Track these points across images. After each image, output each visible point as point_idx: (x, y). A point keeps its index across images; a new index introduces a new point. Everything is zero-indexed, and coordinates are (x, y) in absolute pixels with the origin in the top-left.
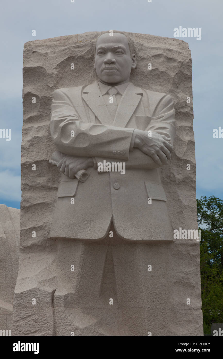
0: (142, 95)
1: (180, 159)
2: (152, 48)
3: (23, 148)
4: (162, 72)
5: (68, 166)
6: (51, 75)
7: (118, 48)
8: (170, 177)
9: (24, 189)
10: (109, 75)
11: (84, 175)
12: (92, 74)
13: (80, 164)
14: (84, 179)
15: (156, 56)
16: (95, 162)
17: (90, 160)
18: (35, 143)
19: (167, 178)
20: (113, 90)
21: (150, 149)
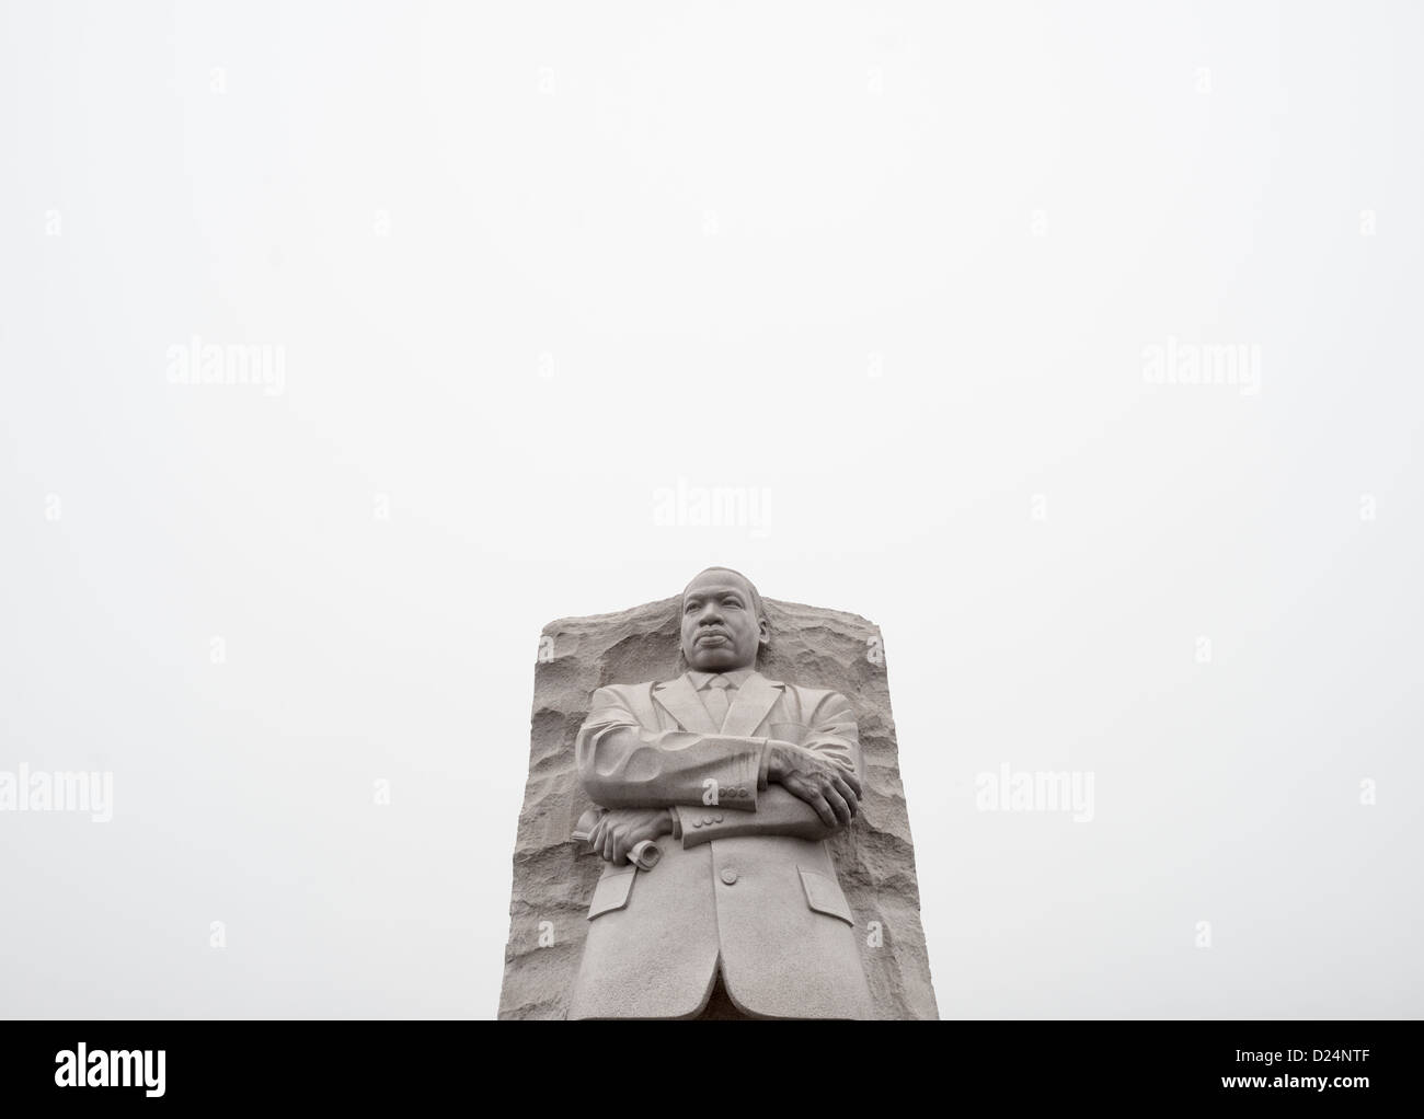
0: (782, 687)
1: (876, 833)
2: (801, 618)
3: (523, 821)
4: (825, 658)
5: (611, 833)
6: (590, 671)
7: (728, 594)
8: (856, 872)
9: (518, 913)
10: (710, 646)
11: (649, 852)
12: (677, 665)
13: (641, 826)
14: (649, 863)
15: (808, 629)
16: (675, 820)
17: (663, 815)
18: (550, 810)
19: (851, 876)
20: (719, 681)
21: (808, 782)
